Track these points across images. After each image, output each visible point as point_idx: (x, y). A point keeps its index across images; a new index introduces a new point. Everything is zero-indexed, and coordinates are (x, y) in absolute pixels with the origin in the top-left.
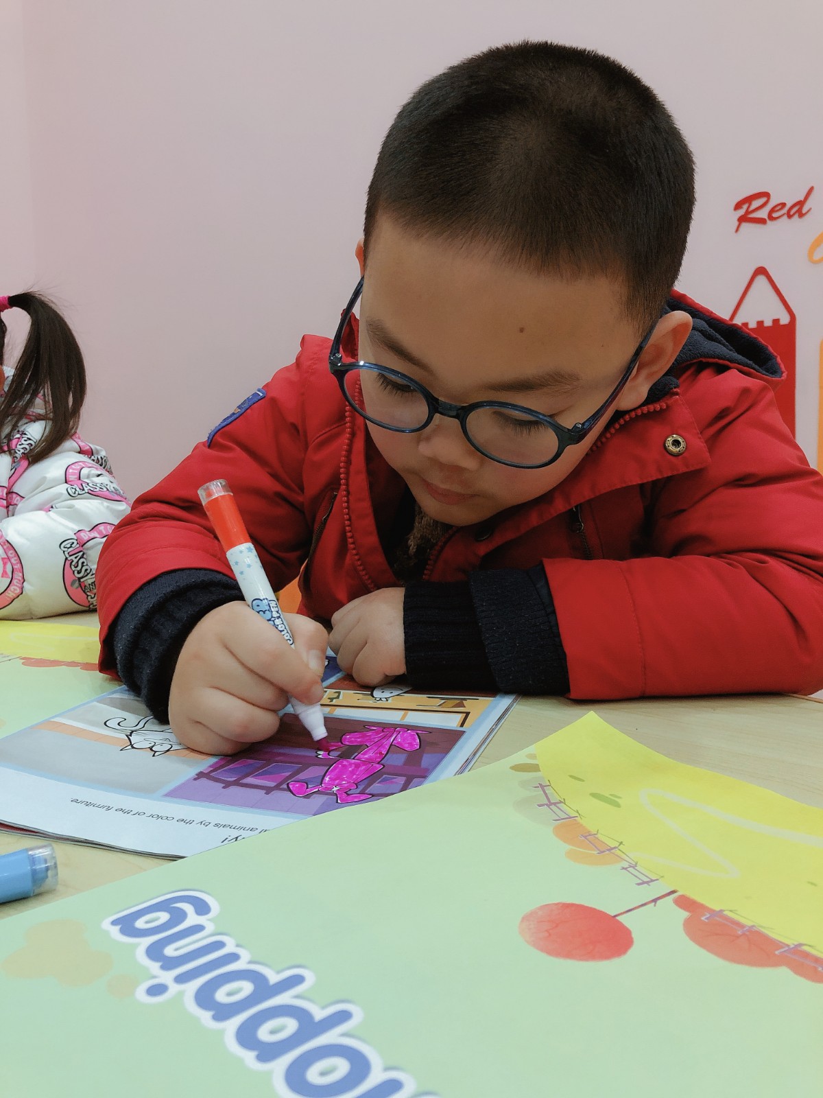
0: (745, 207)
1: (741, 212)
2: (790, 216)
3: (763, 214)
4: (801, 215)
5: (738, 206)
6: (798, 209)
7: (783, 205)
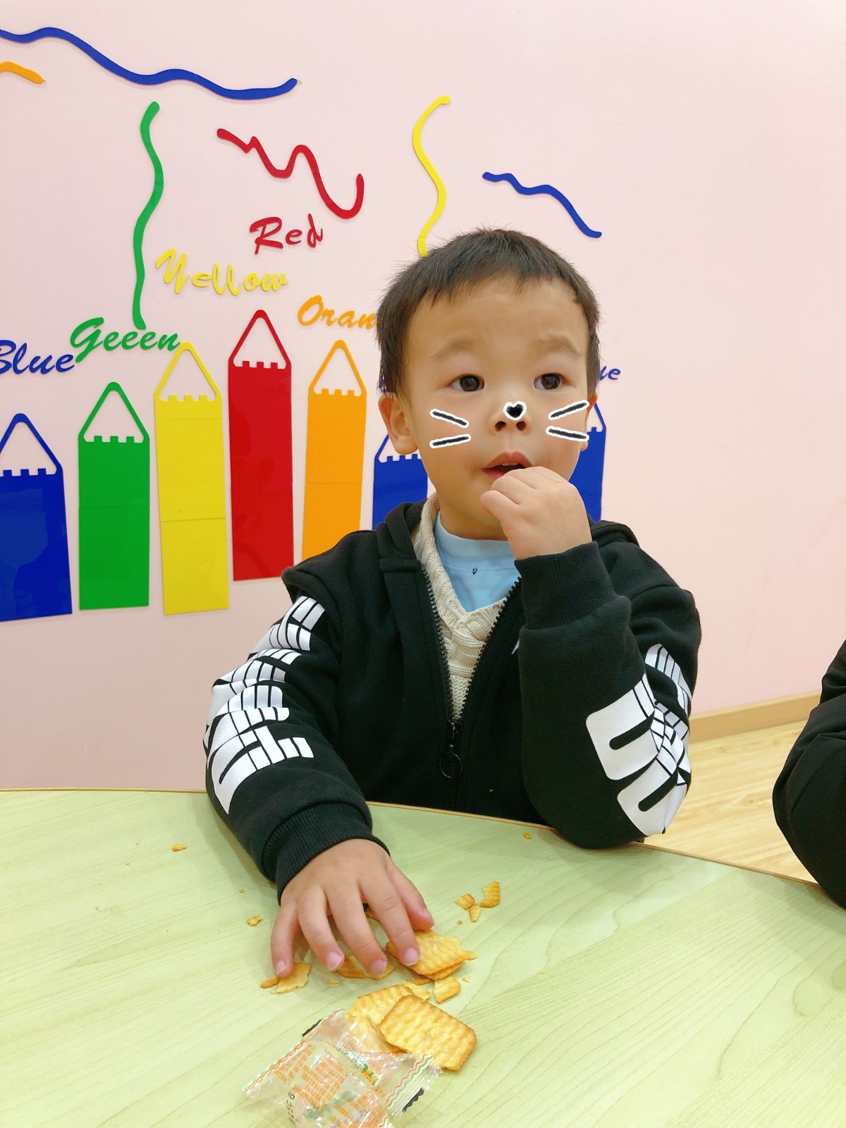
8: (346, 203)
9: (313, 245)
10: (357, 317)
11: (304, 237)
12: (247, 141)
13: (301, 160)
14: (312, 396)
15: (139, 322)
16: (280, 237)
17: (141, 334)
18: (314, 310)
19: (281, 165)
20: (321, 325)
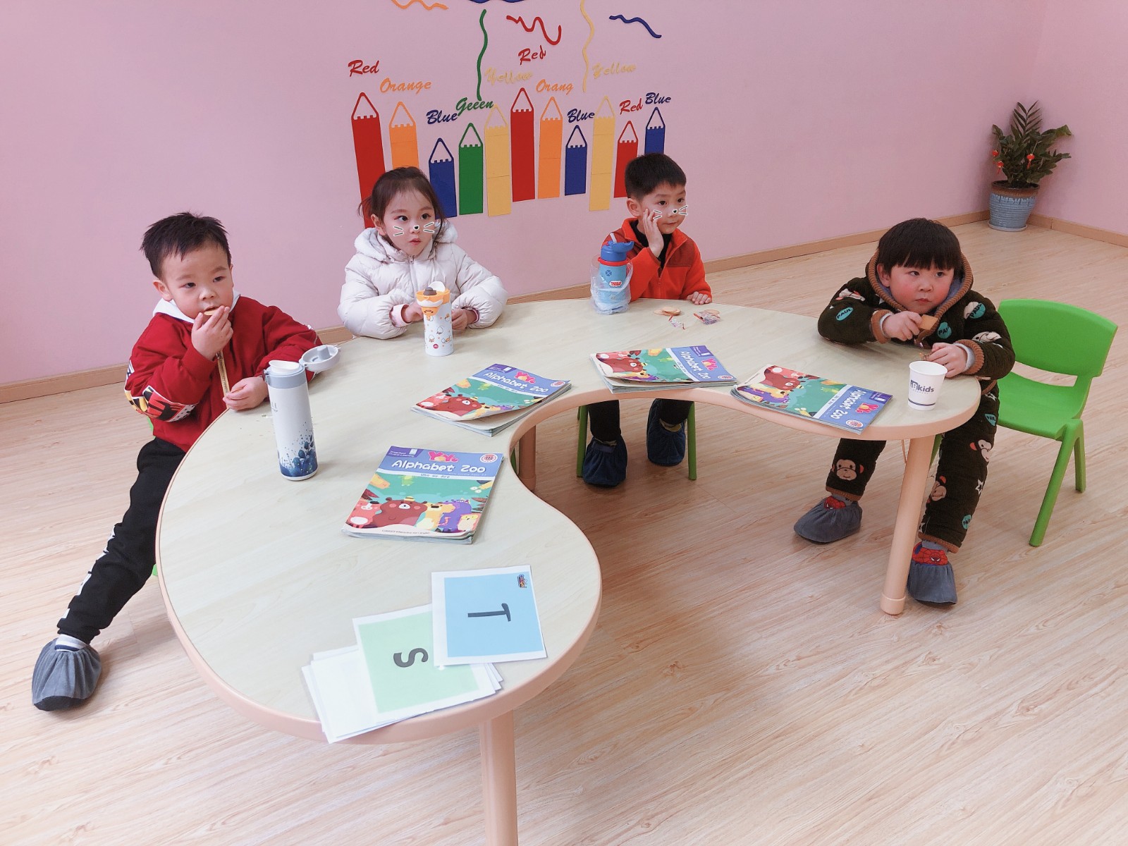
0: (353, 65)
1: (352, 68)
2: (371, 72)
3: (360, 69)
4: (376, 72)
5: (350, 65)
6: (374, 69)
7: (369, 67)
8: (554, 40)
9: (542, 58)
10: (559, 86)
11: (538, 55)
12: (517, 19)
13: (537, 22)
14: (542, 122)
15: (479, 98)
16: (529, 57)
17: (480, 102)
18: (543, 85)
19: (529, 26)
20: (545, 91)
